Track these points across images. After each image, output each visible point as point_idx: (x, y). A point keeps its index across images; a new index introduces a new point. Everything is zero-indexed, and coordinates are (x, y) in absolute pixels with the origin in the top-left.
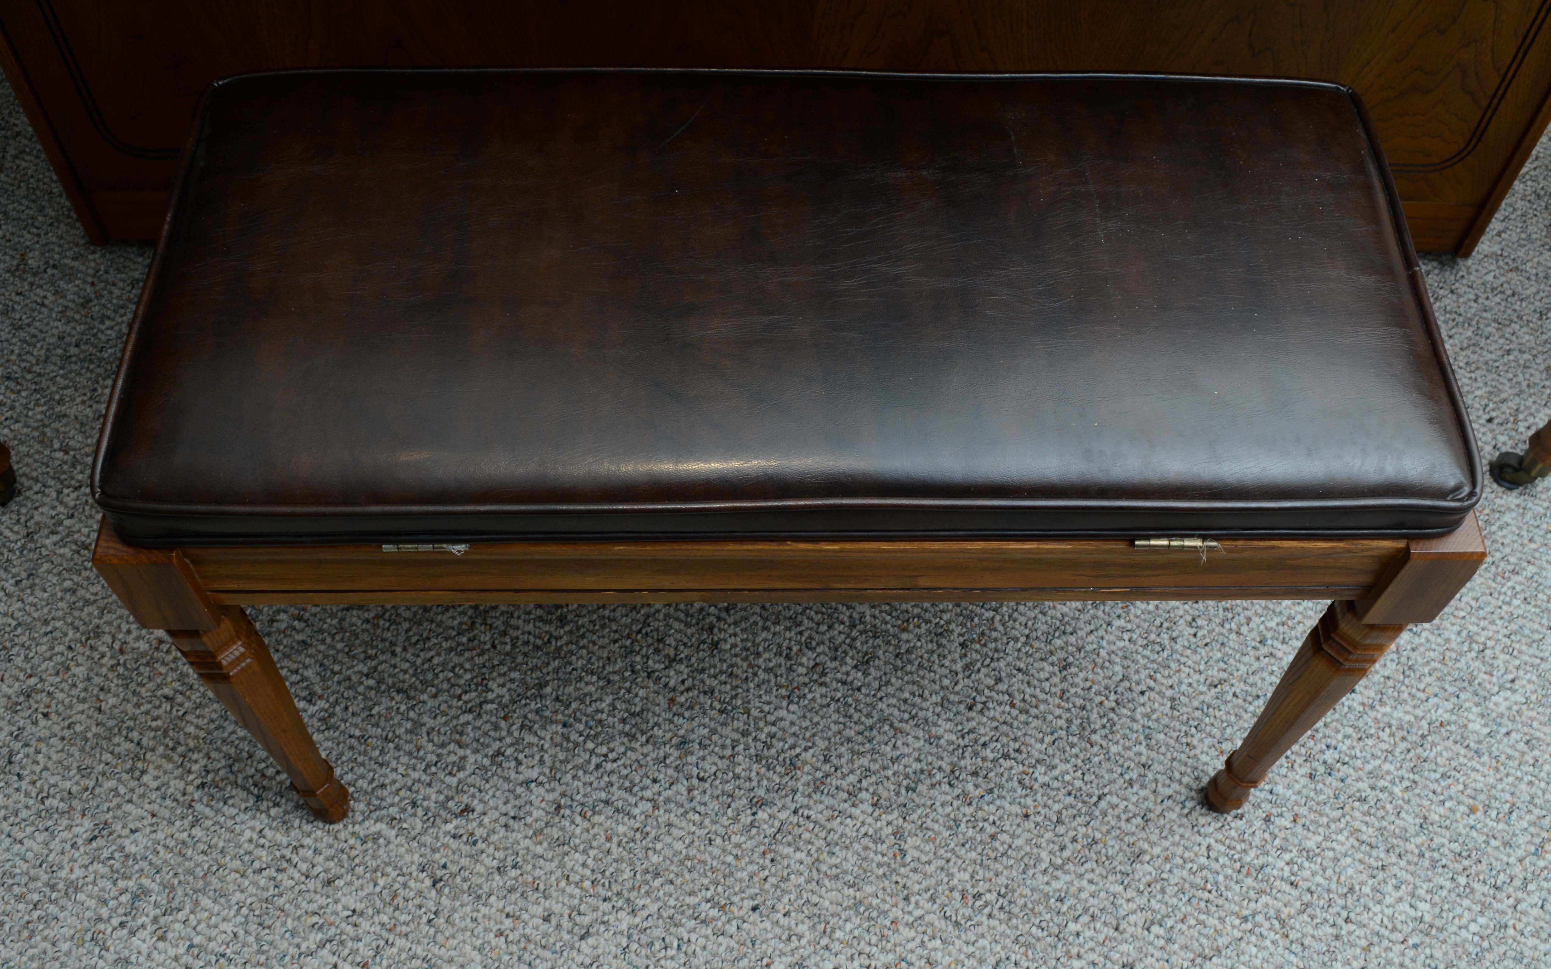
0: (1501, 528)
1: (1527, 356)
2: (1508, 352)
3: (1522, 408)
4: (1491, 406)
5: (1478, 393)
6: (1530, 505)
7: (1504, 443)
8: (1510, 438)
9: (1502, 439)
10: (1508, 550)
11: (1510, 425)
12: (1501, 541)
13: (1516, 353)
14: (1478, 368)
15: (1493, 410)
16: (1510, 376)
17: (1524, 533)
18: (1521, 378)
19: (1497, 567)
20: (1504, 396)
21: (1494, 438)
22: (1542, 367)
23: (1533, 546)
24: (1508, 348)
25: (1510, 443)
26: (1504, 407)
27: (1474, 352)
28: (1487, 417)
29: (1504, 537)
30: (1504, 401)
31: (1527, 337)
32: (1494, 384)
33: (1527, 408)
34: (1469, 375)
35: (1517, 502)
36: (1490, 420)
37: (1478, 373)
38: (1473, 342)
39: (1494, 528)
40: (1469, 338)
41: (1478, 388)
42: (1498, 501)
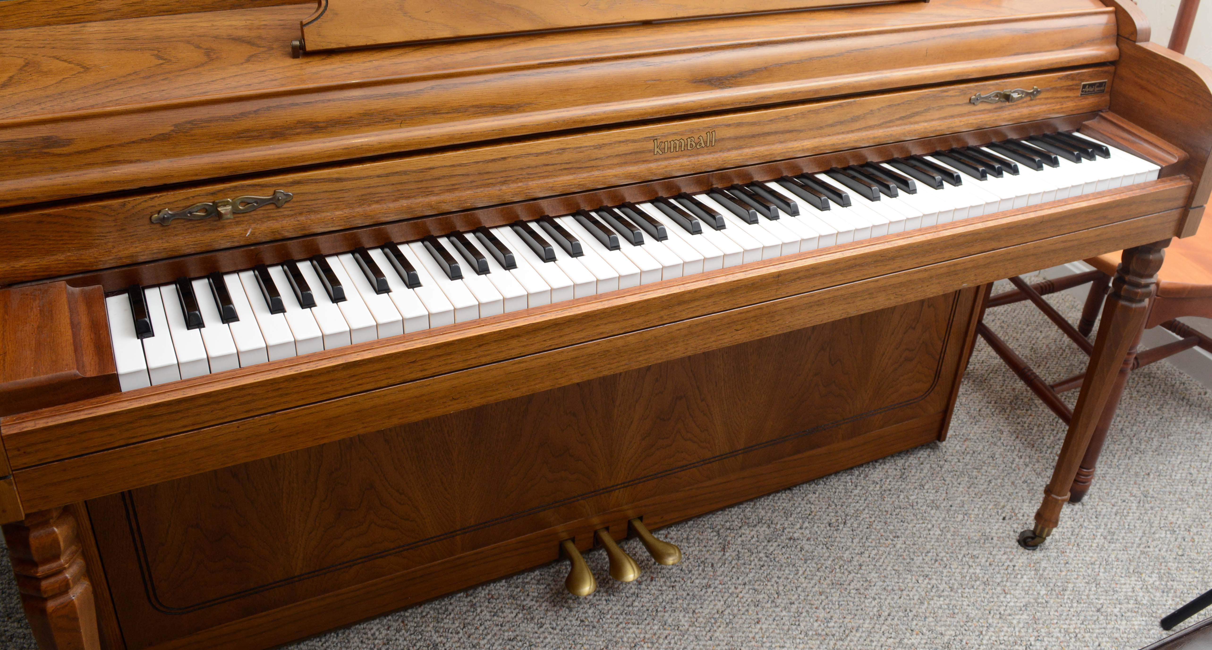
0: (1044, 571)
1: (999, 481)
2: (990, 481)
3: (1014, 507)
4: (1000, 511)
5: (990, 507)
6: (1049, 554)
7: (1017, 528)
8: (1019, 524)
9: (1015, 526)
10: (1054, 580)
11: (1014, 518)
12: (1048, 577)
13: (994, 481)
14: (982, 495)
15: (1002, 513)
16: (998, 493)
17: (1055, 569)
18: (1004, 493)
19: (1055, 591)
20: (1002, 504)
21: (1011, 527)
22: (1010, 484)
23: (1064, 573)
24: (988, 480)
25: (1020, 526)
26: (1006, 509)
27: (975, 488)
28: (1001, 518)
29: (1048, 574)
30: (1004, 507)
31: (993, 471)
32: (994, 500)
33: (1016, 506)
34: (980, 500)
35: (1042, 554)
36: (1004, 519)
37: (983, 498)
38: (971, 483)
39: (1041, 572)
40: (968, 482)
41: (988, 505)
42: (1033, 557)
